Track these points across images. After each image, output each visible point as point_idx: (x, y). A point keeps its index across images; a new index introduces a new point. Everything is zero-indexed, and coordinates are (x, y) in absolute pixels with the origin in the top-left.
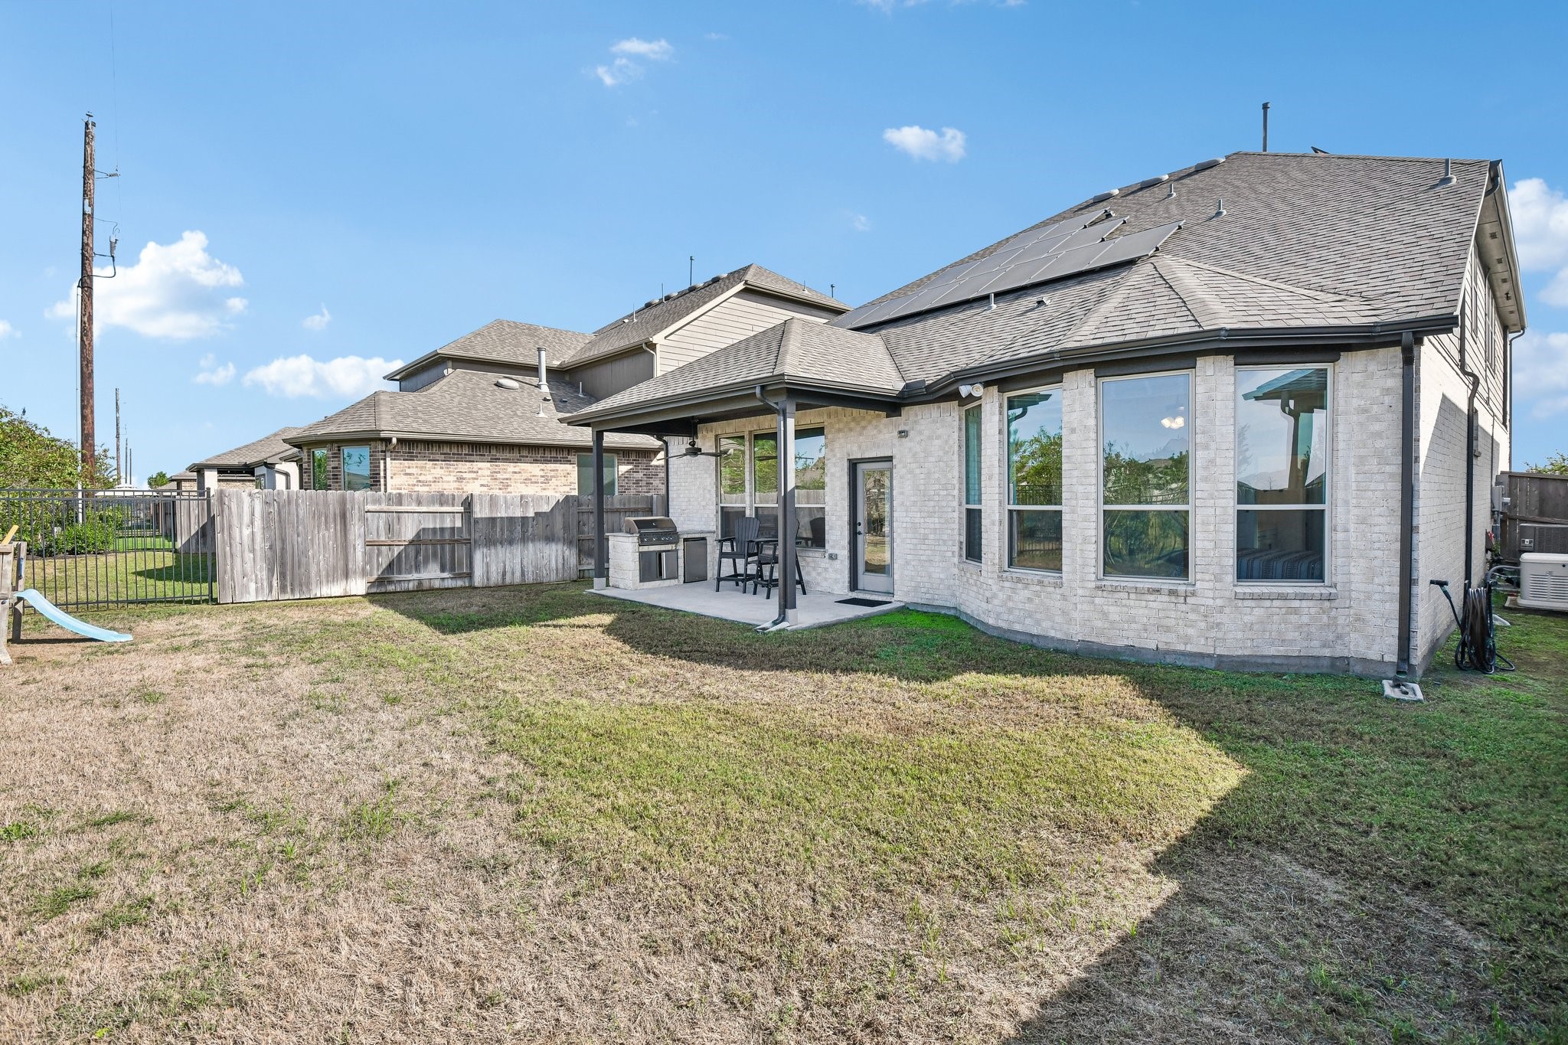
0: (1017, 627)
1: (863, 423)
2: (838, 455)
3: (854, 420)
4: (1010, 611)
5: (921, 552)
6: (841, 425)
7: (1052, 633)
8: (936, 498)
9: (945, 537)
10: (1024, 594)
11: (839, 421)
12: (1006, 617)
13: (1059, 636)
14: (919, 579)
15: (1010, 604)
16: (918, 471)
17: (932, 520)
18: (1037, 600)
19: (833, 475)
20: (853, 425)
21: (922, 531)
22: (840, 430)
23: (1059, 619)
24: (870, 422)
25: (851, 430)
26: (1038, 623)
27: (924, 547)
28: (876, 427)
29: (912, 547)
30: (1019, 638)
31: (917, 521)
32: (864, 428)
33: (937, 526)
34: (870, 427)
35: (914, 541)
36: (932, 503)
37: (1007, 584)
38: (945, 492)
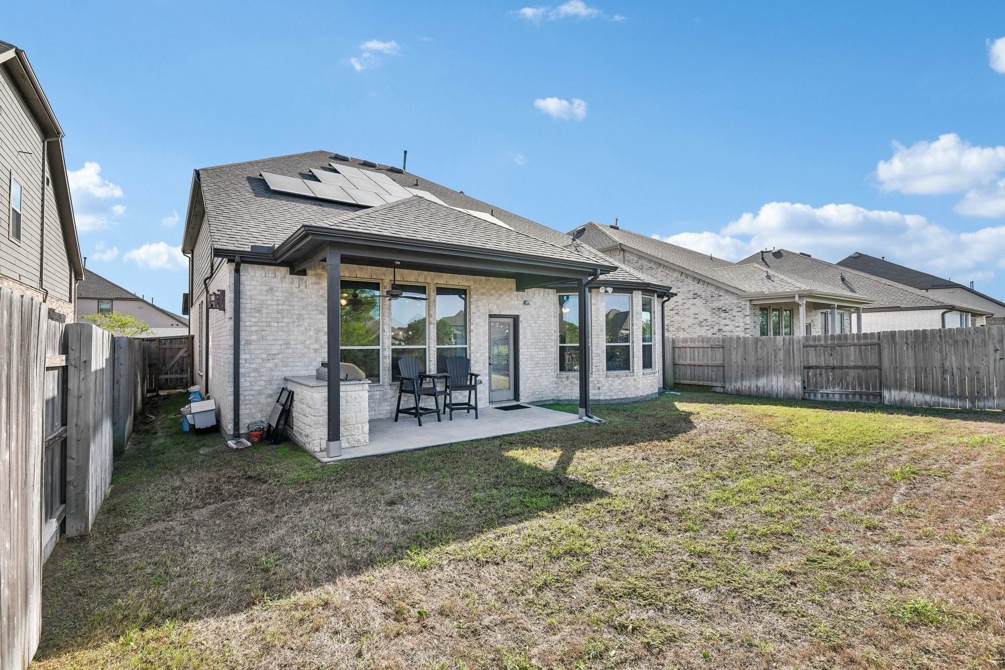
0: (615, 397)
1: (501, 292)
2: (482, 311)
3: (494, 288)
4: (611, 391)
5: (536, 372)
6: (484, 291)
7: (630, 396)
8: (544, 340)
9: (548, 362)
10: (618, 381)
11: (483, 288)
12: (609, 394)
13: (633, 396)
14: (535, 387)
15: (612, 388)
16: (534, 325)
17: (541, 353)
18: (624, 383)
19: (477, 324)
20: (493, 292)
21: (536, 359)
22: (483, 294)
23: (633, 389)
24: (505, 292)
25: (492, 295)
26: (624, 393)
27: (537, 368)
28: (509, 296)
29: (530, 369)
30: (615, 402)
31: (533, 354)
32: (501, 295)
33: (544, 356)
34: (505, 295)
35: (532, 366)
36: (541, 344)
37: (610, 379)
38: (547, 338)
